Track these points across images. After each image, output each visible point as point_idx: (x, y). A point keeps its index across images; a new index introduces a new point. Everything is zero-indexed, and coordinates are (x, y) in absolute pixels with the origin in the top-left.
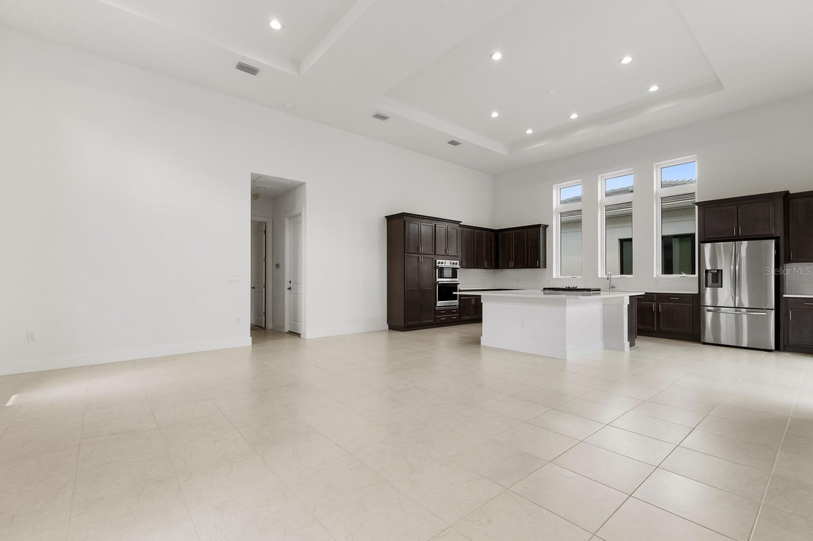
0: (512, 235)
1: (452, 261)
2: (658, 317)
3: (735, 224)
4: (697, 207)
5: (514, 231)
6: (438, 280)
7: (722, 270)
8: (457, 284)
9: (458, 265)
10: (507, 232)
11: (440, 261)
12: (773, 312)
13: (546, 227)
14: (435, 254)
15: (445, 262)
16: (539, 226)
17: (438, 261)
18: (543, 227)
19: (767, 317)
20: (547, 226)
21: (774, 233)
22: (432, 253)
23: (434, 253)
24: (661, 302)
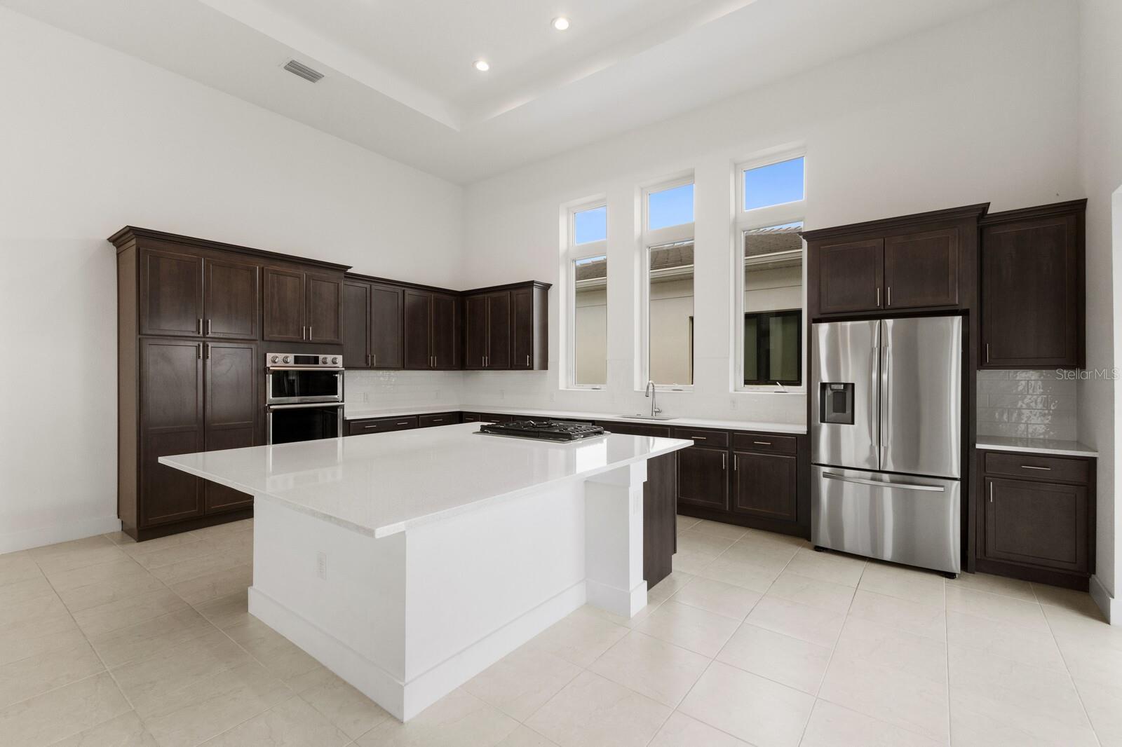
0: (488, 302)
2: (732, 482)
3: (879, 281)
4: (805, 243)
5: (489, 295)
7: (853, 385)
8: (337, 407)
10: (481, 296)
12: (957, 485)
13: (546, 288)
16: (529, 285)
18: (540, 288)
19: (945, 494)
20: (549, 286)
21: (957, 303)
24: (737, 450)
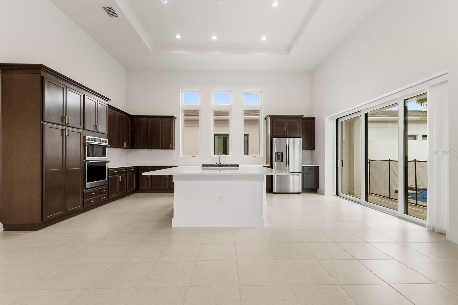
0: (148, 122)
1: (102, 139)
3: (285, 129)
5: (149, 119)
6: (87, 158)
7: (282, 153)
8: (106, 162)
9: (107, 143)
10: (143, 119)
11: (90, 137)
12: (301, 174)
13: (175, 119)
14: (84, 129)
15: (95, 139)
16: (171, 117)
17: (87, 137)
21: (299, 135)
22: (80, 127)
23: (82, 127)
